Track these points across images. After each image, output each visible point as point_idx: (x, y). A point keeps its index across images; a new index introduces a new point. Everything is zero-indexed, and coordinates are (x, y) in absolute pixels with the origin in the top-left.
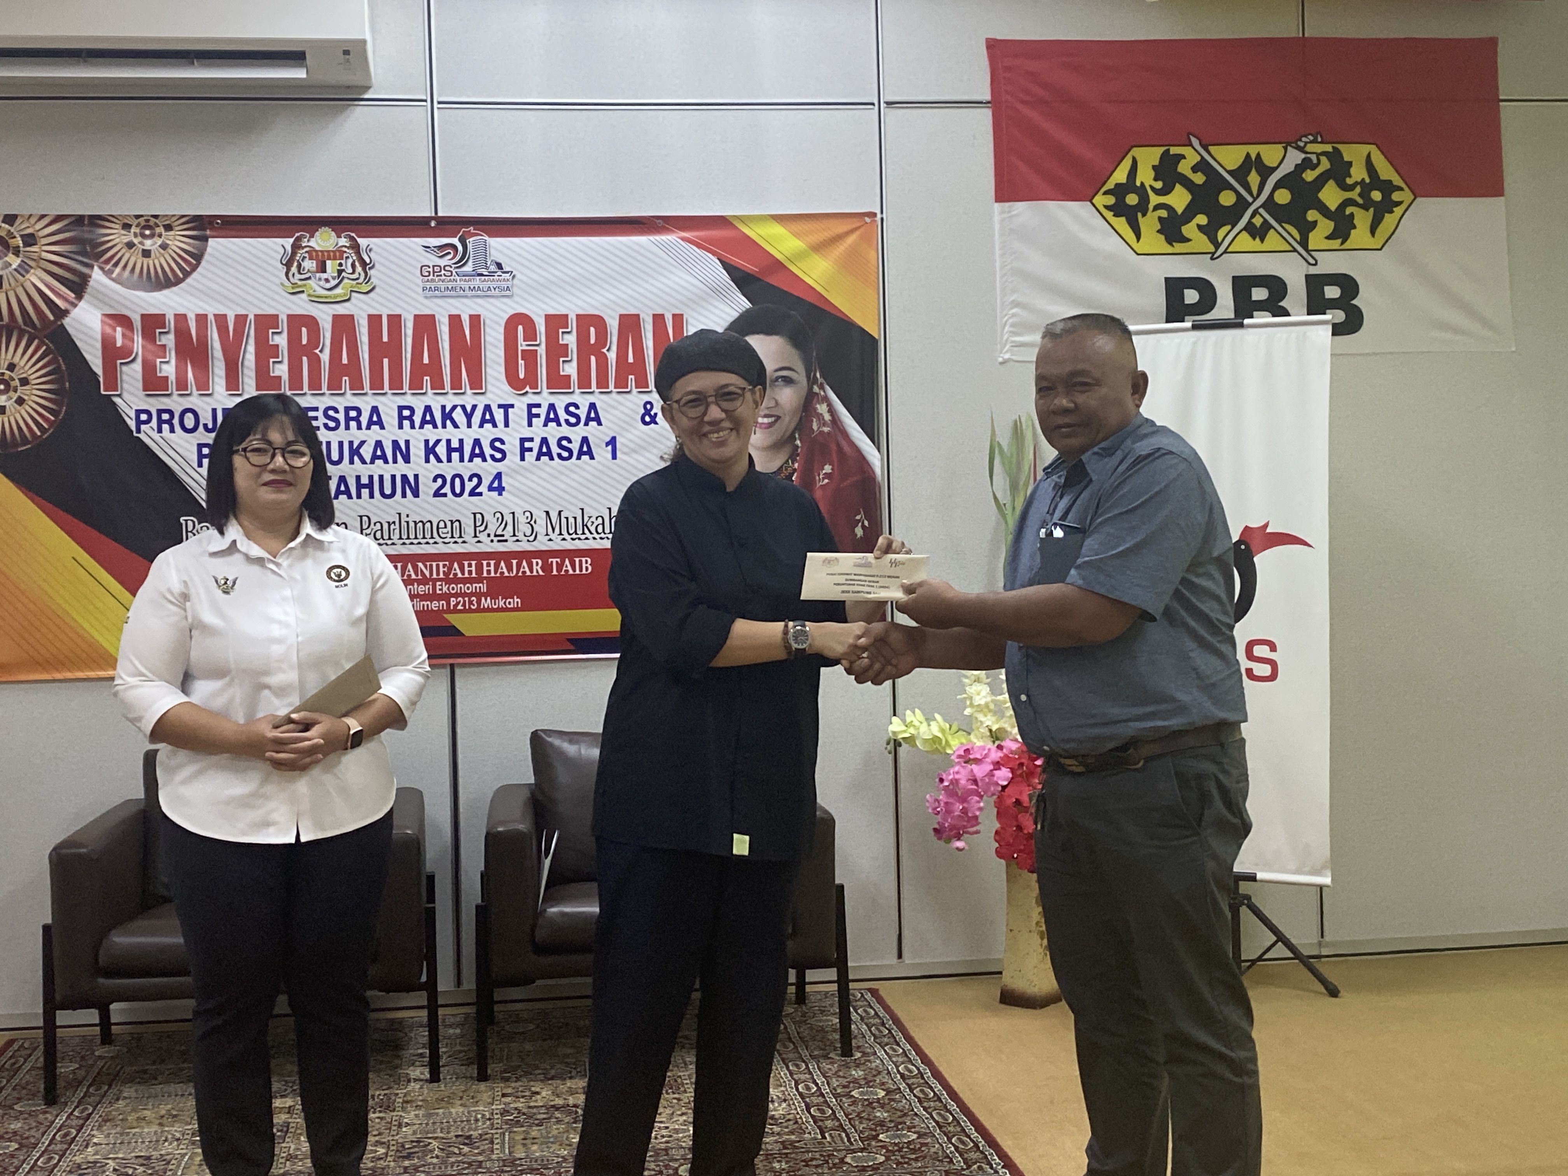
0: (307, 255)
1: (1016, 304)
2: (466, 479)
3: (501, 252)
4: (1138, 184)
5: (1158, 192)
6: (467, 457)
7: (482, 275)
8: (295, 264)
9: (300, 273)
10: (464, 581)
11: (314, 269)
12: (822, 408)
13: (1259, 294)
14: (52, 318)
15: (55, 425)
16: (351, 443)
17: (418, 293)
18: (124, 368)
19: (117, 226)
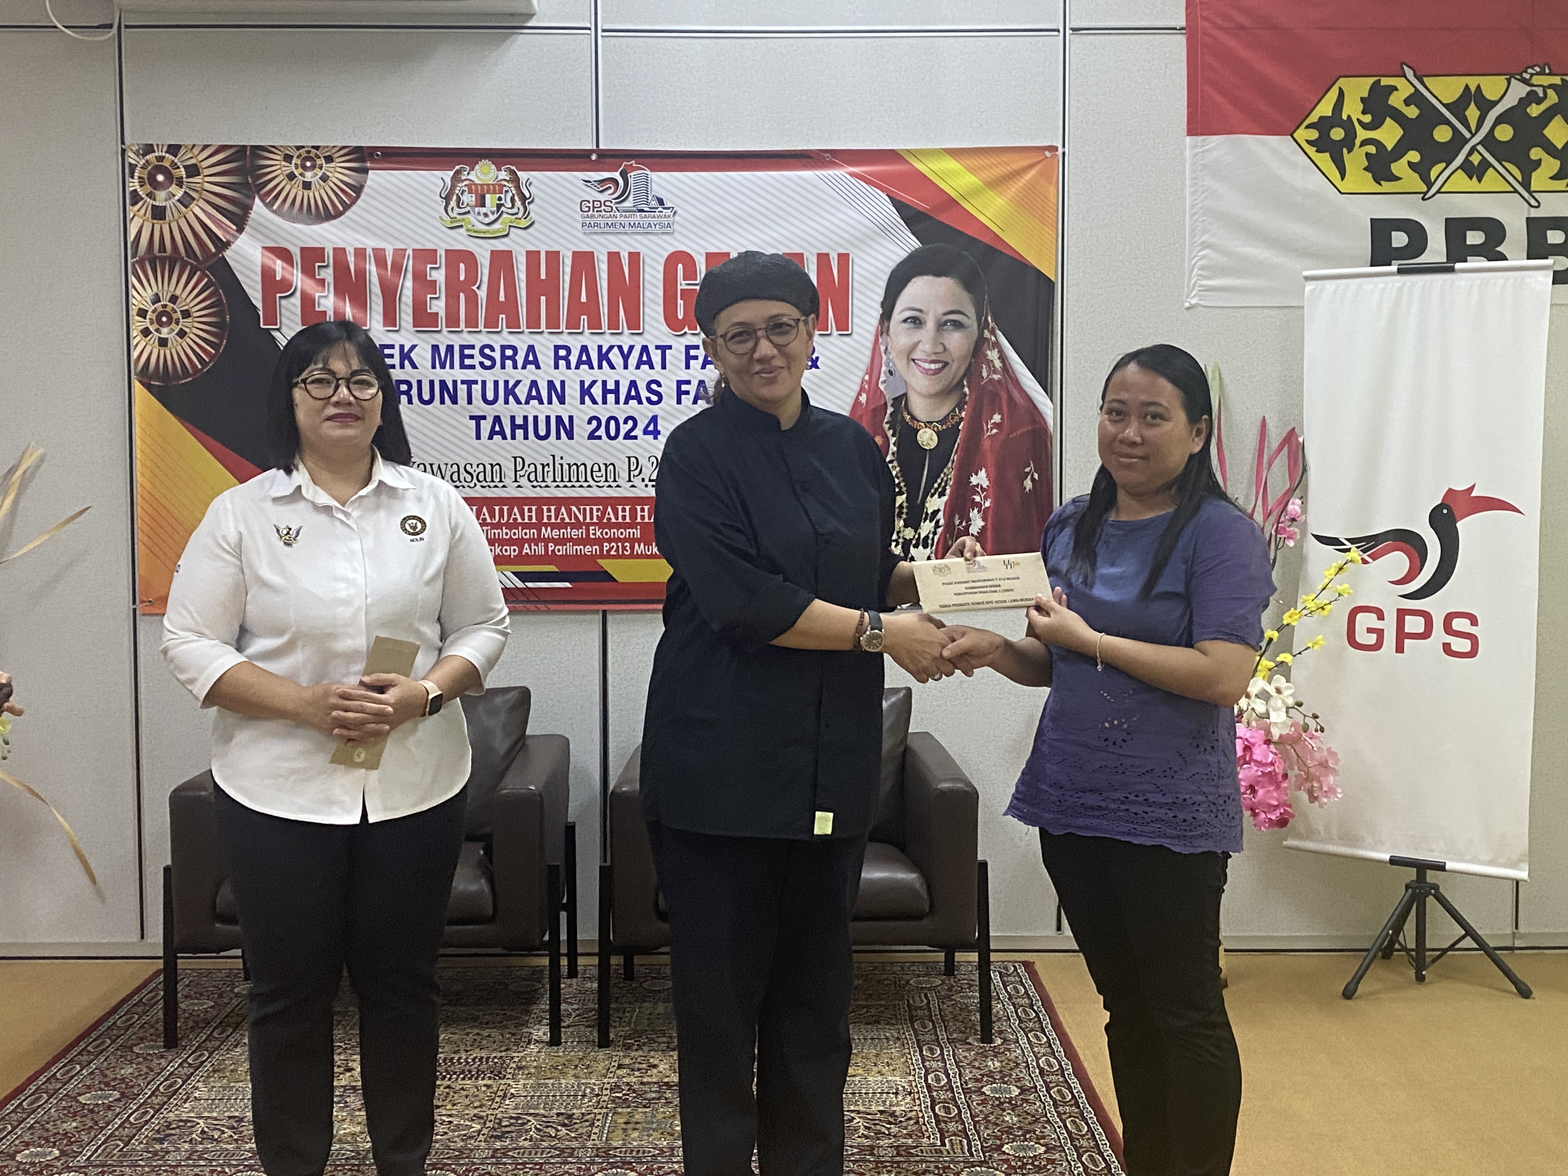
0: (466, 189)
1: (1205, 245)
2: (621, 422)
3: (662, 187)
4: (1345, 117)
5: (1365, 126)
6: (622, 398)
7: (643, 211)
8: (455, 198)
9: (459, 207)
10: (618, 526)
11: (473, 203)
12: (993, 355)
13: (1475, 238)
14: (213, 250)
15: (216, 359)
16: (506, 382)
17: (577, 229)
18: (283, 302)
19: (278, 157)
